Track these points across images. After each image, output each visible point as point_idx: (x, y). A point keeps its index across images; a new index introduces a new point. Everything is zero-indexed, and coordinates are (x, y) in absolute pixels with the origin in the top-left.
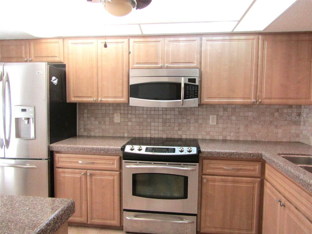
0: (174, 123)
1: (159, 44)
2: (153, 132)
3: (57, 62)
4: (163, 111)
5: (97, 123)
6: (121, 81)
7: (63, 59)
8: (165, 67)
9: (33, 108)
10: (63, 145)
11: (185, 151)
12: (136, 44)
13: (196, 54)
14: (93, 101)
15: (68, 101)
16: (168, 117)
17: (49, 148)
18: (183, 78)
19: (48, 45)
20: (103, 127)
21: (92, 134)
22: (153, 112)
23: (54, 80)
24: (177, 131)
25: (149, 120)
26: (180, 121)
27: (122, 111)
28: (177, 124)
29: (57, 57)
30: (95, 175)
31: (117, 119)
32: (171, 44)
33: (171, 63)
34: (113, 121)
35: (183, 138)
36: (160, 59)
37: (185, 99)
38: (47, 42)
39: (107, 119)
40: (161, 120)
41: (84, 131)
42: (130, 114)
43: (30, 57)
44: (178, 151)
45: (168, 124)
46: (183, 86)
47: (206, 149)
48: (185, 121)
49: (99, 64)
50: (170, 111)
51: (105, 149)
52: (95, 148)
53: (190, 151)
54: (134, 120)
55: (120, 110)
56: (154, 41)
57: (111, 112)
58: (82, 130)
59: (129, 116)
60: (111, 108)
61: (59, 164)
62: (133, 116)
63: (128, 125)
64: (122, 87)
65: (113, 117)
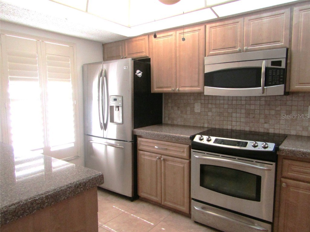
0: (260, 114)
1: (238, 25)
2: (234, 123)
3: (144, 56)
4: (246, 100)
5: (179, 112)
6: (197, 69)
7: (148, 54)
8: (244, 51)
9: (121, 97)
10: (143, 131)
11: (260, 146)
12: (213, 30)
13: (284, 30)
14: (171, 91)
15: (152, 92)
16: (252, 107)
17: (133, 132)
18: (264, 62)
19: (138, 42)
20: (185, 116)
21: (175, 122)
22: (234, 102)
23: (138, 73)
24: (262, 123)
25: (230, 111)
26: (267, 112)
27: (203, 101)
28: (262, 116)
29: (143, 52)
30: (168, 161)
31: (198, 108)
32: (251, 23)
33: (251, 45)
34: (193, 111)
35: (270, 132)
36: (239, 43)
37: (267, 86)
38: (137, 40)
39: (188, 109)
40: (243, 111)
41: (168, 120)
42: (211, 104)
43: (125, 55)
44: (250, 146)
45: (251, 116)
46: (263, 70)
47: (287, 147)
48: (273, 112)
49: (178, 55)
50: (255, 100)
51: (176, 137)
52: (167, 135)
53: (265, 148)
54: (214, 110)
55: (201, 100)
56: (232, 23)
57: (192, 102)
58: (167, 119)
59: (210, 106)
60: (192, 98)
61: (140, 147)
62: (214, 106)
63: (208, 116)
64: (198, 76)
65: (194, 107)
